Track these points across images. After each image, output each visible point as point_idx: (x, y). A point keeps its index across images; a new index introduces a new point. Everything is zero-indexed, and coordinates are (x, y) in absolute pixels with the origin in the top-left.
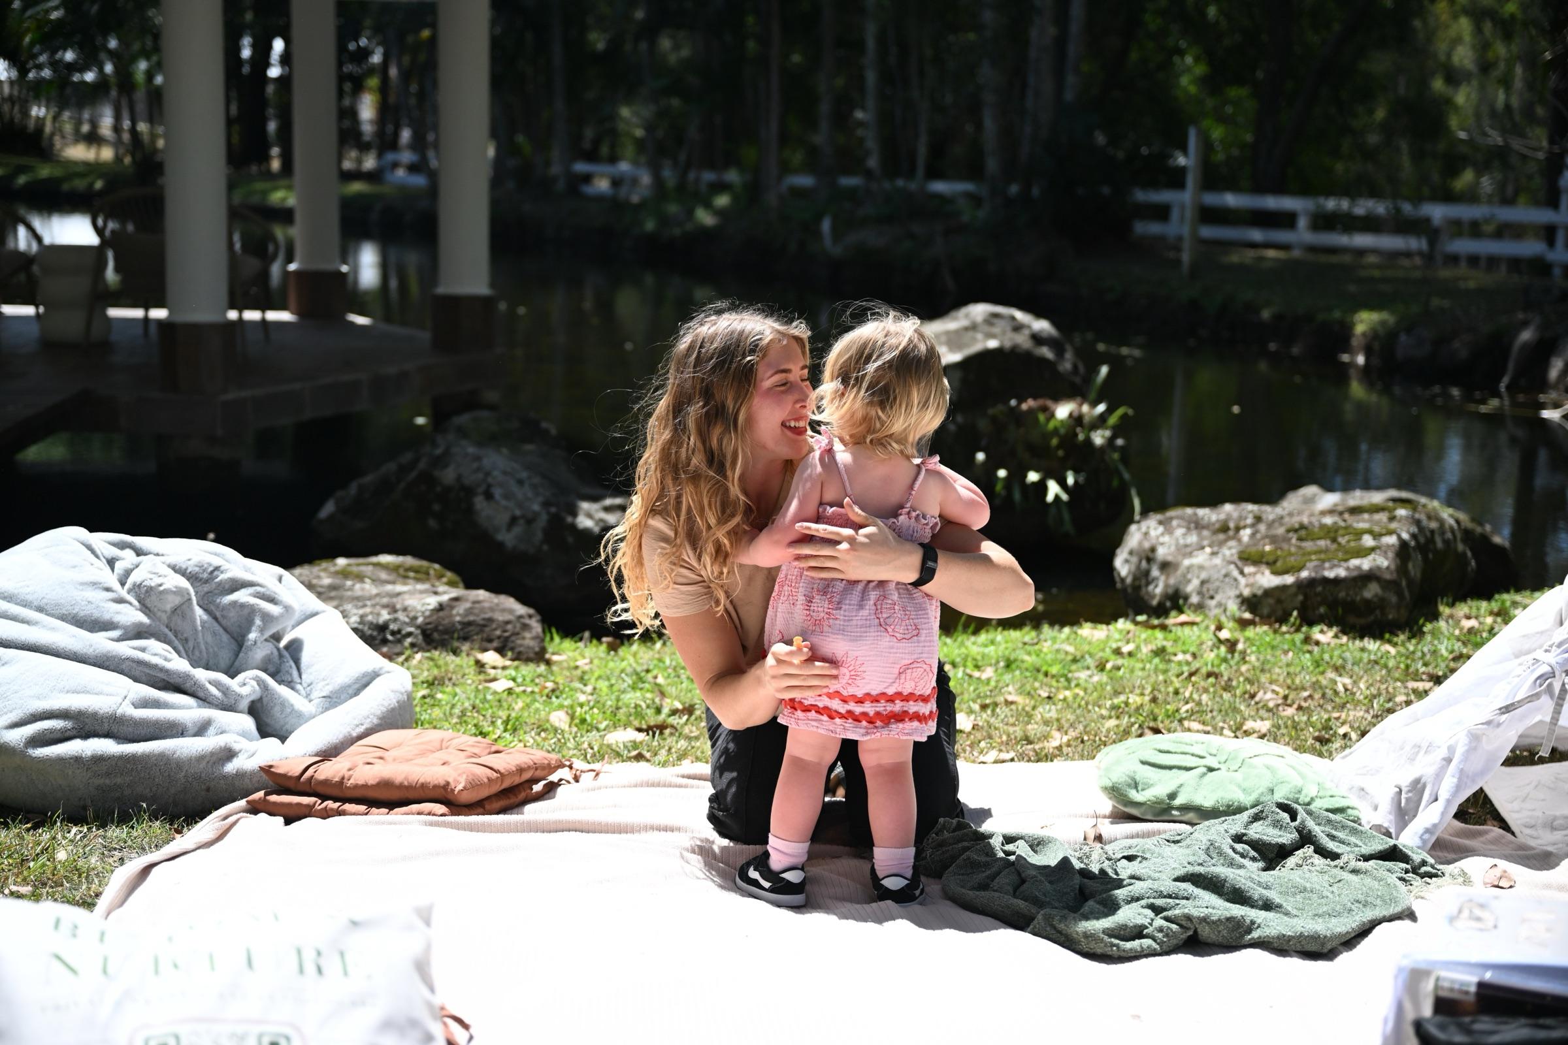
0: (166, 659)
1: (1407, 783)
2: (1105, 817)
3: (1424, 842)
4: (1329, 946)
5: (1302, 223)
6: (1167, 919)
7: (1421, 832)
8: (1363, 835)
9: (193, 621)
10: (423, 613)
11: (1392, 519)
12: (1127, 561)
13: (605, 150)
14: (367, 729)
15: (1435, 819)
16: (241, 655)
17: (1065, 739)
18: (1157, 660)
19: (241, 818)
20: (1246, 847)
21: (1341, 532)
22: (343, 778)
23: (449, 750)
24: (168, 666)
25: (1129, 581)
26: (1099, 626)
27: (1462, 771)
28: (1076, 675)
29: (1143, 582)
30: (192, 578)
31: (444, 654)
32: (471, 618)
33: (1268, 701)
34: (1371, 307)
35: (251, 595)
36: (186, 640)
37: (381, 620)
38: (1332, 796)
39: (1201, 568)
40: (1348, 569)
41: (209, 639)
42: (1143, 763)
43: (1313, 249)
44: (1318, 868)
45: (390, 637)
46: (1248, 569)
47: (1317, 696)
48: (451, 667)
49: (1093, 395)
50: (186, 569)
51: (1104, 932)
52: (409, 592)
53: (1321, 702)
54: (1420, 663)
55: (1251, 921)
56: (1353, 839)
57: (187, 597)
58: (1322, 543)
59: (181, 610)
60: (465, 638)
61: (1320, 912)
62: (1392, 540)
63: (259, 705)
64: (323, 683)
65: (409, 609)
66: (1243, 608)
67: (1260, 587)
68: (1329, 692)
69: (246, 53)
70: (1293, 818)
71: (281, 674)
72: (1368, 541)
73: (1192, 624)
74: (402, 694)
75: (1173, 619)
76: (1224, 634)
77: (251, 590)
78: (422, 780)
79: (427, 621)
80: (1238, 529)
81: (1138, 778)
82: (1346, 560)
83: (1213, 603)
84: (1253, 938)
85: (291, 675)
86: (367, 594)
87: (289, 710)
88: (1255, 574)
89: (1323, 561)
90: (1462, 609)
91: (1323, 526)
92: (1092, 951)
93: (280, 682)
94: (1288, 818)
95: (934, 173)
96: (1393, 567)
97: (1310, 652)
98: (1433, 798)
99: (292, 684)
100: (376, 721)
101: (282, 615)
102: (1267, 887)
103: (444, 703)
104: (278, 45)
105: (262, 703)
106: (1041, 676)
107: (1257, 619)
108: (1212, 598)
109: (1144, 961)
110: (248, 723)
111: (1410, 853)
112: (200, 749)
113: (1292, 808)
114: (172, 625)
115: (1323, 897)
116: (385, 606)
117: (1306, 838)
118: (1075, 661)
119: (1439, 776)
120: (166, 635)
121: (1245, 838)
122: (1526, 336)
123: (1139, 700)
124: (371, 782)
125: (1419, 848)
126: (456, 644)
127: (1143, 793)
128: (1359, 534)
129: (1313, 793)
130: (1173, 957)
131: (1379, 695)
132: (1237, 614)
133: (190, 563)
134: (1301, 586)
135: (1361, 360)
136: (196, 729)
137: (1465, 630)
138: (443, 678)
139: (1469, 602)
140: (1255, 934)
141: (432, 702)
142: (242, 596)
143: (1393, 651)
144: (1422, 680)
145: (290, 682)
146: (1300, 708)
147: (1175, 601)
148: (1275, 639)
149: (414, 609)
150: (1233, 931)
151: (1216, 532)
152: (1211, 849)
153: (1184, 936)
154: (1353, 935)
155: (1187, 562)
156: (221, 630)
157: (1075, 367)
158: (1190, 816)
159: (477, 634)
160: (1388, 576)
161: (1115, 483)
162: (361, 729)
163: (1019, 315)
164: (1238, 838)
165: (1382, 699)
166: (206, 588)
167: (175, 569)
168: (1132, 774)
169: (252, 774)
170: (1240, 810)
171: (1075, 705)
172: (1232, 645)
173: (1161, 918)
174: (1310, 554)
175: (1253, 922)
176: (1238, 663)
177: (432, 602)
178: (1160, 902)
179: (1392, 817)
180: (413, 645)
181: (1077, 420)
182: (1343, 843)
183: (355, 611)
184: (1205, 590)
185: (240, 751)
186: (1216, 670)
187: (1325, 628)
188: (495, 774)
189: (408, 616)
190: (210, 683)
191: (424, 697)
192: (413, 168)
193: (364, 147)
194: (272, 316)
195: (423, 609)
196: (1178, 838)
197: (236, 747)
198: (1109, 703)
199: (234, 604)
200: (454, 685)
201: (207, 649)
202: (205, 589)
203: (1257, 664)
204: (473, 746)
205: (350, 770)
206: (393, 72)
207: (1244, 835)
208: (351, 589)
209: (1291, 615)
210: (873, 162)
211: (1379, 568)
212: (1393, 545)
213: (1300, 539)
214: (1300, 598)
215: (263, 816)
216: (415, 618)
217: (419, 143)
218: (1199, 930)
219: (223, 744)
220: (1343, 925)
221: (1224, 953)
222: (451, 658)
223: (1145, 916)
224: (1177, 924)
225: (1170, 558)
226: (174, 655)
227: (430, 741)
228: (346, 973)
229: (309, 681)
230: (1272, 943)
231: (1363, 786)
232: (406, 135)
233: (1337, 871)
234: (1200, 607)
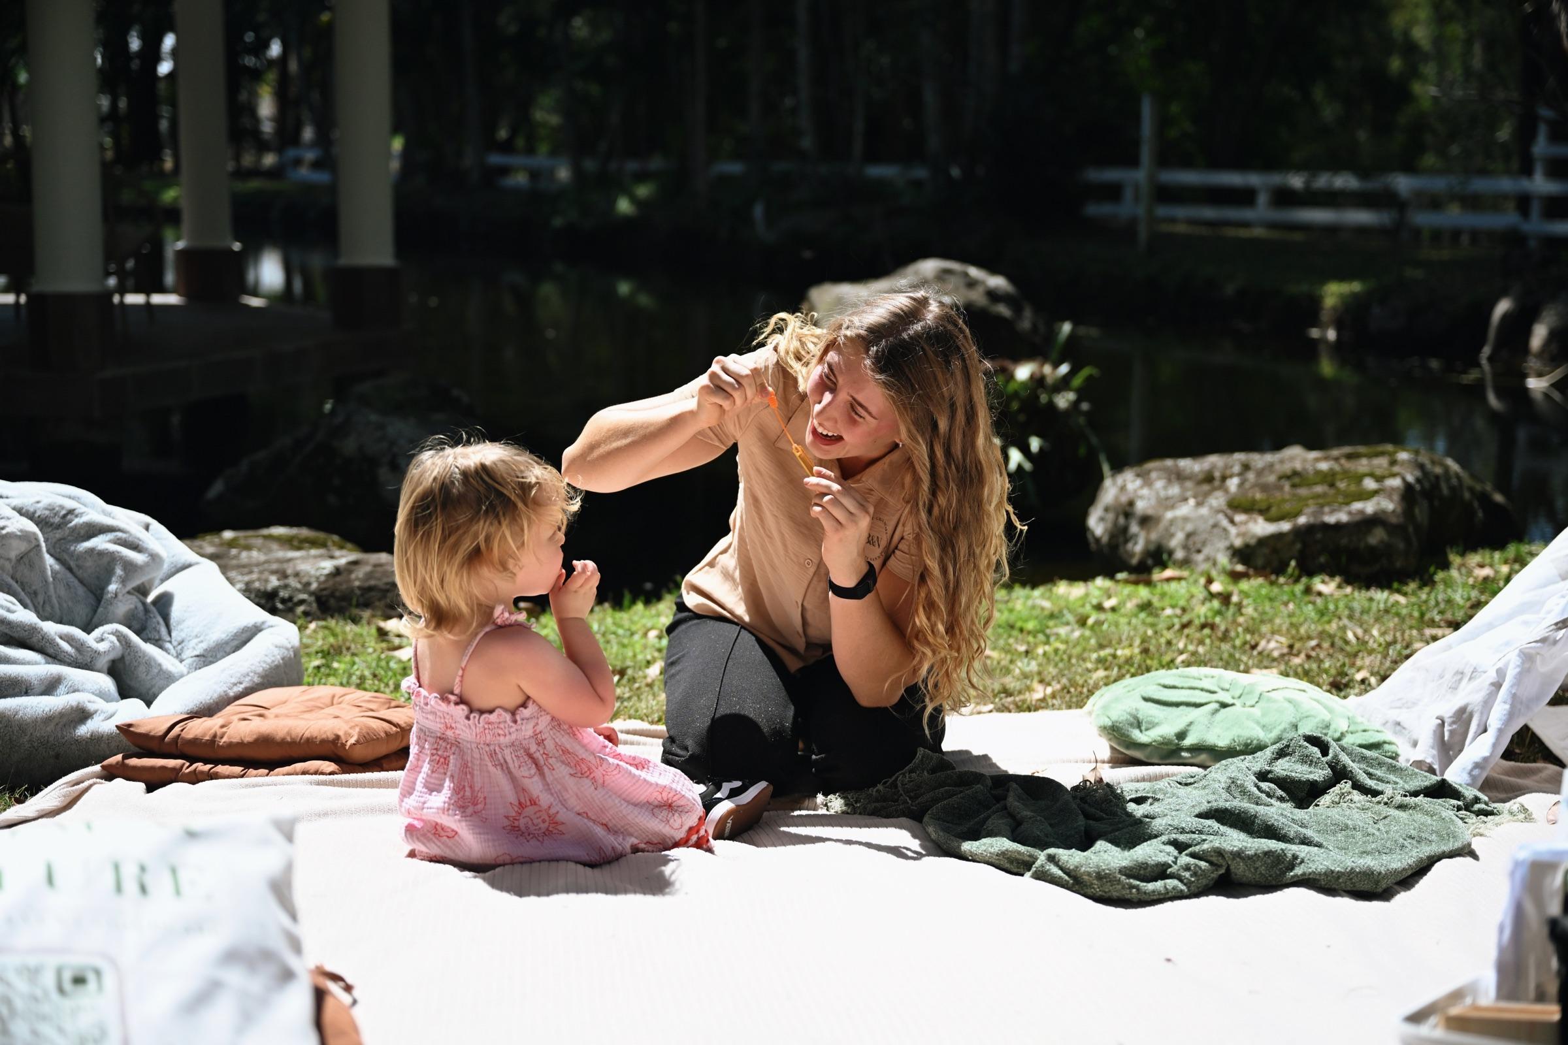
0: (9, 610)
1: (1451, 713)
2: (1103, 762)
3: (1474, 778)
4: (1383, 885)
5: (1262, 199)
6: (1193, 855)
7: (1470, 767)
8: (1403, 773)
9: (43, 571)
10: (317, 578)
11: (1393, 462)
12: (1102, 519)
13: (520, 142)
14: (246, 688)
15: (1486, 752)
16: (100, 610)
17: (1049, 690)
18: (1143, 615)
19: (95, 784)
20: (1272, 785)
21: (1338, 477)
22: (215, 736)
23: (342, 706)
24: (11, 617)
25: (1105, 540)
26: (1076, 584)
27: (1514, 697)
28: (1055, 630)
29: (1121, 539)
30: (42, 522)
31: (341, 623)
32: (372, 583)
33: (1272, 650)
34: (1341, 277)
35: (110, 541)
36: (35, 593)
37: (270, 587)
38: (1364, 731)
39: (1186, 519)
40: (1350, 513)
41: (62, 592)
42: (1146, 699)
43: (1273, 226)
44: (1359, 805)
45: (280, 606)
46: (1239, 518)
47: (1326, 645)
48: (350, 637)
49: (1054, 355)
50: (35, 512)
51: (1120, 872)
52: (302, 558)
53: (1331, 651)
54: (1435, 612)
55: (1293, 855)
56: (1392, 777)
57: (34, 543)
58: (1319, 489)
59: (29, 557)
60: (366, 605)
61: (1369, 849)
62: (1396, 482)
63: (120, 666)
64: (196, 641)
65: (302, 574)
66: (1235, 560)
67: (1253, 536)
68: (1339, 642)
69: (135, 44)
70: (1325, 752)
71: (147, 631)
72: (1370, 484)
73: (1179, 579)
74: (287, 649)
75: (1157, 575)
76: (1216, 587)
77: (111, 536)
78: (307, 735)
79: (322, 586)
80: (1224, 478)
81: (1140, 716)
82: (1348, 504)
83: (1200, 557)
84: (1296, 876)
85: (159, 632)
86: (254, 561)
87: (156, 671)
88: (1246, 523)
89: (1322, 506)
90: (1474, 559)
91: (1318, 473)
92: (1107, 895)
93: (146, 640)
94: (1319, 752)
95: (872, 156)
96: (1399, 510)
97: (1314, 603)
98: (1482, 728)
99: (160, 642)
100: (257, 680)
101: (147, 564)
102: (1303, 826)
103: (341, 671)
104: (169, 41)
105: (124, 663)
106: (1015, 633)
107: (1251, 572)
108: (1199, 551)
109: (1168, 904)
110: (107, 683)
111: (1460, 789)
112: (47, 709)
113: (1323, 741)
114: (18, 576)
115: (1368, 835)
116: (273, 572)
117: (1339, 774)
118: (1052, 616)
119: (1488, 703)
120: (10, 586)
121: (1270, 776)
122: (1503, 307)
123: (1127, 652)
124: (248, 739)
125: (1468, 785)
126: (355, 611)
127: (1148, 733)
128: (1359, 478)
129: (1345, 728)
130: (1204, 899)
131: (1395, 642)
132: (1229, 567)
133: (39, 505)
134: (1300, 533)
135: (1331, 335)
136: (43, 688)
137: (1480, 579)
138: (340, 647)
139: (1481, 551)
140: (1299, 871)
141: (327, 671)
142: (100, 543)
143: (1402, 600)
144: (1440, 627)
145: (157, 640)
146: (1308, 657)
147: (1158, 557)
148: (1272, 591)
149: (308, 574)
150: (1272, 867)
151: (1201, 482)
152: (1234, 786)
153: (1215, 875)
154: (1410, 873)
155: (1169, 515)
156: (76, 582)
157: (1035, 327)
158: (1203, 757)
159: (380, 600)
160: (1394, 520)
161: (1082, 451)
162: (240, 688)
163: (974, 272)
164: (1262, 776)
165: (1398, 646)
166: (58, 534)
167: (20, 511)
168: (1134, 712)
169: (110, 737)
170: (1261, 747)
171: (1057, 659)
172: (1225, 598)
173: (1187, 855)
174: (1307, 499)
175: (1295, 857)
176: (1234, 615)
177: (327, 566)
178: (1182, 838)
179: (1435, 752)
180: (306, 614)
181: (1038, 381)
182: (1383, 781)
183: (240, 578)
184: (1190, 542)
185: (96, 712)
186: (1210, 621)
187: (1327, 578)
188: (394, 729)
189: (300, 582)
190: (61, 638)
191: (318, 667)
192: (317, 165)
193: (263, 146)
194: (157, 299)
195: (318, 574)
196: (1192, 780)
197: (91, 707)
198: (1094, 656)
199: (91, 551)
200: (354, 655)
201: (59, 604)
202: (58, 536)
203: (1255, 615)
204: (369, 701)
205: (222, 727)
206: (293, 66)
207: (1270, 772)
208: (236, 557)
209: (1288, 565)
210: (806, 143)
211: (1384, 512)
212: (1398, 488)
213: (1294, 486)
214: (1298, 546)
215: (119, 782)
216: (308, 584)
217: (324, 139)
218: (1232, 867)
219: (74, 704)
220: (1398, 862)
221: (1263, 893)
222: (350, 628)
223: (1168, 854)
224: (1206, 861)
225: (1150, 512)
226: (19, 607)
227: (319, 698)
228: (178, 892)
229: (179, 639)
230: (1318, 880)
231: (1398, 720)
232: (308, 134)
233: (1381, 807)
234: (1185, 563)
